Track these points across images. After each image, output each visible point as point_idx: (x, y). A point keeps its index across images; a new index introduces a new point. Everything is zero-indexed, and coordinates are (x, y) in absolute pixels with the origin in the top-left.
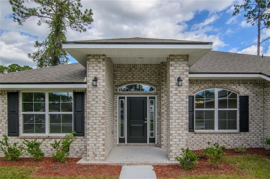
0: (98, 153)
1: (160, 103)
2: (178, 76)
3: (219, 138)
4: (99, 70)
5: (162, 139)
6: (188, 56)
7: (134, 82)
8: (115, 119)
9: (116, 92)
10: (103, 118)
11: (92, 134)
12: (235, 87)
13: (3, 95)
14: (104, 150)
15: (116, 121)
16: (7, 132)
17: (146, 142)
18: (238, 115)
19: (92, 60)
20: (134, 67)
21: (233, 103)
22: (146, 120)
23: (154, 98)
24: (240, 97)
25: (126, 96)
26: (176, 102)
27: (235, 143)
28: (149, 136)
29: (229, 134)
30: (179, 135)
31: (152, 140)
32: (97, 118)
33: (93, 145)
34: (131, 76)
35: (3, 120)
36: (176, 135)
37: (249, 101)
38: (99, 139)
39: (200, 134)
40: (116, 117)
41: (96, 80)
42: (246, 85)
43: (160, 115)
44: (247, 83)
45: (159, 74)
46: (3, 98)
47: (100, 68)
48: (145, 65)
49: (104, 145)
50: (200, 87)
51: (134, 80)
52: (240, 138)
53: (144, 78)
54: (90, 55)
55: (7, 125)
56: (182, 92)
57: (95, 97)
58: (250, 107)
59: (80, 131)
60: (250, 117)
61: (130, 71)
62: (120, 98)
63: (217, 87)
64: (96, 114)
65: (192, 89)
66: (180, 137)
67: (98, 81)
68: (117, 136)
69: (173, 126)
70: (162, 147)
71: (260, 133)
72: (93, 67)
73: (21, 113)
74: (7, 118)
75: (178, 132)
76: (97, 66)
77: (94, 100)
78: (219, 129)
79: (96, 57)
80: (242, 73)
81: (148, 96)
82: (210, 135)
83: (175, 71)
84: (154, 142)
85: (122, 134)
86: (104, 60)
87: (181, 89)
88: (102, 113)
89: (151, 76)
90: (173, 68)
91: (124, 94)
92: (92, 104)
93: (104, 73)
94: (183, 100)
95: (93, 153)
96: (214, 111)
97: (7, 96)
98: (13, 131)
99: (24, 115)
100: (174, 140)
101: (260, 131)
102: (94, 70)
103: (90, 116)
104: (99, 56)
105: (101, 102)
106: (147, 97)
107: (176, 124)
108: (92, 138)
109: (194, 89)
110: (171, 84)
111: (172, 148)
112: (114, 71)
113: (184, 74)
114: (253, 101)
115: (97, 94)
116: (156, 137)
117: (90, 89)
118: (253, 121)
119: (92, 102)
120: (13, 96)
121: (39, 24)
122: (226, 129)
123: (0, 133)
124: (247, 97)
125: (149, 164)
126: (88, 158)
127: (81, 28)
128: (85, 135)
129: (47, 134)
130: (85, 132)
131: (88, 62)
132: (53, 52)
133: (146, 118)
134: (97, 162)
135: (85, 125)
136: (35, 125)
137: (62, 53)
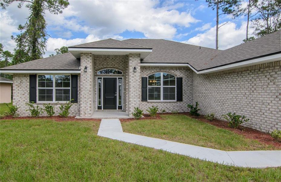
0: (87, 112)
1: (126, 82)
2: (134, 66)
3: (163, 105)
5: (126, 106)
6: (140, 54)
7: (108, 68)
9: (96, 74)
10: (90, 91)
11: (83, 101)
12: (174, 72)
13: (26, 77)
14: (90, 110)
15: (96, 94)
16: (29, 101)
17: (116, 109)
18: (176, 90)
19: (84, 56)
20: (108, 57)
21: (172, 82)
22: (116, 94)
23: (121, 78)
24: (177, 78)
25: (102, 77)
26: (133, 82)
27: (174, 109)
28: (118, 105)
29: (170, 102)
30: (135, 101)
31: (120, 108)
32: (86, 91)
33: (84, 107)
34: (106, 64)
35: (26, 93)
36: (133, 101)
37: (183, 81)
38: (88, 104)
39: (151, 102)
40: (96, 91)
41: (86, 68)
42: (181, 70)
43: (125, 90)
44: (181, 69)
45: (125, 63)
46: (26, 79)
47: (88, 61)
48: (115, 56)
49: (90, 107)
50: (151, 71)
51: (108, 66)
52: (177, 106)
53: (114, 65)
54: (82, 53)
55: (29, 96)
56: (137, 76)
57: (85, 78)
58: (183, 85)
59: (75, 99)
60: (183, 91)
61: (105, 60)
62: (98, 78)
63: (162, 72)
64: (86, 89)
65: (146, 73)
66: (136, 103)
67: (88, 69)
68: (97, 104)
69: (131, 96)
70: (126, 111)
71: (190, 102)
72: (84, 60)
73: (38, 88)
74: (29, 91)
75: (134, 99)
76: (86, 60)
77: (85, 80)
78: (164, 99)
79: (86, 54)
80: (176, 63)
81: (117, 77)
82: (157, 103)
83: (132, 63)
84: (122, 109)
85: (100, 103)
86: (91, 56)
87: (136, 74)
88: (89, 88)
89: (119, 63)
90: (131, 61)
91: (102, 76)
92: (84, 83)
93: (91, 64)
94: (137, 80)
95: (84, 112)
96: (160, 87)
97: (29, 77)
98: (33, 99)
99: (39, 89)
100: (132, 104)
102: (85, 62)
103: (82, 90)
104: (88, 54)
105: (89, 82)
107: (133, 95)
108: (84, 103)
109: (147, 72)
110: (130, 71)
111: (130, 109)
112: (95, 60)
113: (137, 65)
114: (185, 81)
115: (87, 77)
116: (123, 105)
117: (82, 74)
118: (186, 94)
119: (84, 82)
120: (33, 77)
121: (19, 7)
122: (168, 100)
123: (24, 101)
124: (181, 79)
125: (117, 118)
126: (81, 115)
127: (58, 11)
128: (78, 102)
129: (54, 101)
130: (78, 100)
131: (81, 57)
132: (33, 34)
133: (116, 92)
134: (87, 117)
135: (78, 96)
136: (46, 96)
137: (42, 34)
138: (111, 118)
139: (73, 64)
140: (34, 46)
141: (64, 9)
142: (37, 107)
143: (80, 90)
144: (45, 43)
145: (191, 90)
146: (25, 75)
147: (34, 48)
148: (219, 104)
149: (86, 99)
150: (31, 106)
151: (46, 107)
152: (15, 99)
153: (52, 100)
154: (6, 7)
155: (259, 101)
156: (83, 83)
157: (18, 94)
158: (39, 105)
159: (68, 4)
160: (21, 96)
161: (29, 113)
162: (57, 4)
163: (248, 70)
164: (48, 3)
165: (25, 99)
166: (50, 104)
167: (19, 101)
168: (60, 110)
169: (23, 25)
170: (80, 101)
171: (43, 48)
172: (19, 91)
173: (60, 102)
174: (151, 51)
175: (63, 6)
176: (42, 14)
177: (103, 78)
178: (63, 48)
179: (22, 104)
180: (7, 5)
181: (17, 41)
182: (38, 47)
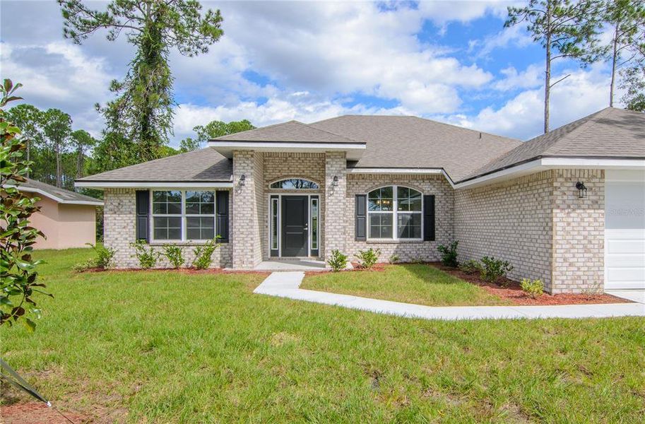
0: (245, 260)
2: (334, 175)
4: (246, 168)
6: (345, 153)
8: (266, 224)
9: (266, 189)
10: (252, 221)
11: (239, 239)
12: (417, 184)
13: (130, 195)
14: (252, 257)
15: (267, 227)
16: (135, 239)
17: (307, 256)
18: (422, 220)
19: (239, 156)
20: (290, 157)
22: (307, 227)
23: (317, 197)
24: (425, 196)
25: (280, 195)
26: (332, 204)
27: (418, 255)
28: (310, 248)
29: (410, 243)
30: (336, 239)
31: (315, 253)
32: (245, 221)
33: (240, 251)
34: (286, 169)
35: (130, 224)
36: (333, 239)
37: (436, 202)
38: (247, 245)
40: (267, 222)
41: (243, 178)
42: (431, 182)
43: (324, 219)
44: (433, 179)
45: (323, 166)
46: (130, 198)
47: (248, 165)
48: (304, 153)
50: (374, 183)
51: (290, 174)
52: (425, 249)
53: (303, 171)
54: (236, 151)
55: (135, 230)
56: (339, 192)
57: (242, 198)
58: (436, 209)
59: (224, 237)
60: (436, 222)
61: (285, 161)
62: (272, 197)
63: (394, 183)
64: (243, 216)
65: (364, 186)
66: (337, 242)
68: (269, 247)
69: (329, 230)
71: (450, 242)
72: (241, 164)
73: (152, 215)
74: (135, 222)
75: (334, 236)
76: (244, 163)
77: (241, 201)
78: (398, 237)
79: (243, 153)
80: (420, 168)
81: (309, 195)
82: (387, 245)
83: (331, 169)
84: (318, 255)
85: (275, 245)
86: (252, 156)
87: (338, 189)
88: (250, 215)
90: (329, 166)
91: (278, 192)
92: (239, 206)
93: (254, 171)
94: (340, 201)
95: (241, 260)
96: (392, 214)
97: (135, 195)
98: (142, 236)
99: (155, 217)
100: (331, 245)
101: (450, 240)
102: (241, 168)
103: (237, 218)
104: (247, 152)
105: (249, 203)
106: (307, 196)
107: (332, 227)
108: (239, 243)
109: (366, 186)
110: (327, 184)
112: (265, 161)
113: (341, 173)
114: (440, 202)
115: (245, 195)
116: (319, 248)
117: (236, 189)
118: (441, 227)
119: (239, 203)
120: (142, 196)
121: (111, 38)
122: (408, 237)
123: (126, 239)
124: (433, 197)
125: (301, 270)
126: (234, 265)
127: (198, 47)
128: (230, 241)
129: (184, 240)
130: (230, 238)
131: (234, 158)
132: (144, 100)
133: (307, 223)
134: (245, 269)
135: (230, 230)
136: (168, 230)
137: (161, 100)
138: (290, 271)
139: (219, 170)
140: (145, 126)
141: (211, 44)
142: (152, 250)
143: (232, 219)
144: (170, 119)
145: (451, 219)
146: (127, 191)
147: (145, 129)
148: (486, 243)
149: (243, 236)
150: (140, 248)
151: (168, 251)
152: (107, 236)
153: (180, 238)
154: (82, 41)
155: (527, 236)
156: (237, 206)
157: (113, 227)
158: (155, 247)
159: (221, 33)
160: (120, 230)
161: (136, 262)
162: (196, 34)
163: (517, 184)
164: (175, 33)
165: (127, 236)
166: (175, 245)
167: (116, 239)
168: (195, 256)
169: (121, 80)
170: (232, 240)
171: (165, 130)
172: (116, 221)
173: (195, 241)
174: (363, 147)
175: (209, 38)
176: (163, 55)
177: (282, 196)
178: (213, 124)
179: (121, 245)
180: (84, 35)
181: (108, 114)
182: (153, 127)
